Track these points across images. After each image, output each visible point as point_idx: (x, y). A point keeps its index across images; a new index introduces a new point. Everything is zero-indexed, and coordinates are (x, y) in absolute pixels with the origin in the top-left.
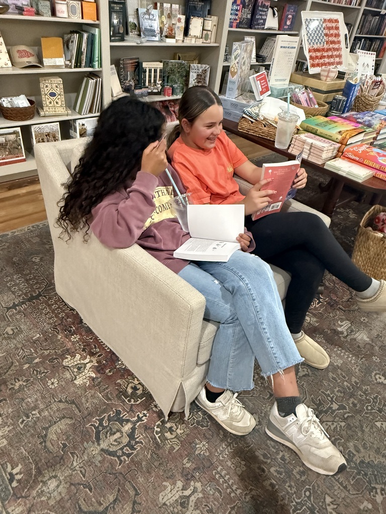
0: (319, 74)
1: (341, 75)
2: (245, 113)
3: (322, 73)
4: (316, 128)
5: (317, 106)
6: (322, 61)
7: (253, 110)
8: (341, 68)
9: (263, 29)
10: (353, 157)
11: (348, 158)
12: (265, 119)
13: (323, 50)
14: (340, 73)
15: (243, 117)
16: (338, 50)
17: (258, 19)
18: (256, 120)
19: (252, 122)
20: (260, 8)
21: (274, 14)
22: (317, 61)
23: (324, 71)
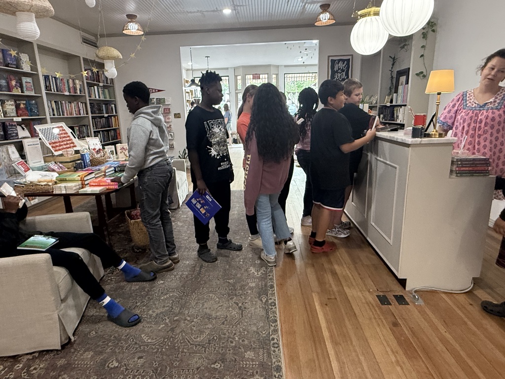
0: (62, 154)
1: (77, 152)
2: (15, 183)
3: (64, 153)
4: (65, 178)
5: (66, 169)
6: (61, 147)
7: (23, 181)
8: (75, 149)
9: (18, 138)
10: (94, 184)
11: (92, 185)
12: (31, 182)
13: (59, 142)
14: (75, 151)
15: (16, 186)
16: (70, 140)
17: (11, 134)
18: (25, 185)
19: (23, 187)
20: (9, 127)
21: (23, 129)
22: (58, 148)
23: (64, 152)
